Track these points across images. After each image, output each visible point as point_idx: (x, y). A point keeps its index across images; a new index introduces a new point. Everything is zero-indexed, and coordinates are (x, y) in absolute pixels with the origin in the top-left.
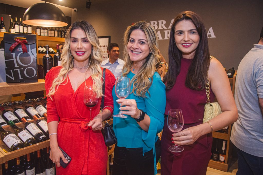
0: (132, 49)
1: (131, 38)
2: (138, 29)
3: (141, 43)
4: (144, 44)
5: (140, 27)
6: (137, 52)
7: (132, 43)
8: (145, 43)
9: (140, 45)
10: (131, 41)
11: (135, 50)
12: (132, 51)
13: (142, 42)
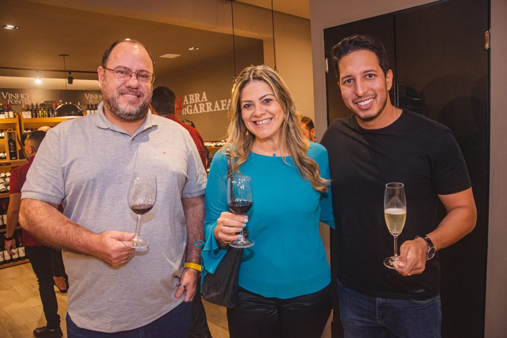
0: (254, 119)
1: (243, 102)
2: (250, 82)
3: (265, 102)
4: (271, 102)
5: (251, 77)
6: (264, 120)
7: (250, 110)
8: (271, 100)
9: (265, 107)
10: (246, 106)
11: (260, 119)
12: (255, 122)
13: (266, 100)
